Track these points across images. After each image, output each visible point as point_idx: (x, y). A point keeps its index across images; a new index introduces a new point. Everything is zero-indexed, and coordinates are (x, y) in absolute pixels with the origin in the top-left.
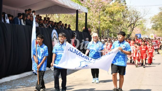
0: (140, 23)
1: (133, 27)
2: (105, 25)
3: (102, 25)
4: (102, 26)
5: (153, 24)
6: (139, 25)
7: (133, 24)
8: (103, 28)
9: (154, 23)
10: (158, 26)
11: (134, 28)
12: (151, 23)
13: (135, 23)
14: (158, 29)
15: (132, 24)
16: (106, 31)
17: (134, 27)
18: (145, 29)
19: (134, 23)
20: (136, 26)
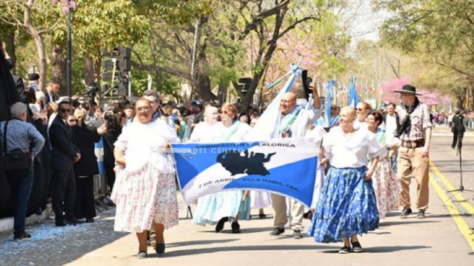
0: (315, 12)
1: (271, 36)
2: (104, 24)
3: (85, 24)
4: (87, 30)
5: (386, 14)
6: (305, 19)
7: (274, 16)
8: (93, 39)
9: (394, 9)
10: (420, 27)
11: (280, 43)
12: (375, 10)
13: (286, 9)
14: (420, 45)
15: (267, 14)
16: (114, 60)
17: (276, 36)
18: (345, 44)
19: (275, 11)
20: (292, 27)
